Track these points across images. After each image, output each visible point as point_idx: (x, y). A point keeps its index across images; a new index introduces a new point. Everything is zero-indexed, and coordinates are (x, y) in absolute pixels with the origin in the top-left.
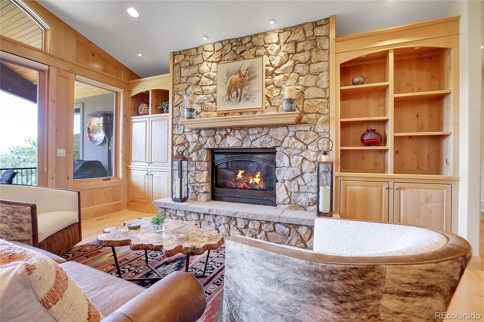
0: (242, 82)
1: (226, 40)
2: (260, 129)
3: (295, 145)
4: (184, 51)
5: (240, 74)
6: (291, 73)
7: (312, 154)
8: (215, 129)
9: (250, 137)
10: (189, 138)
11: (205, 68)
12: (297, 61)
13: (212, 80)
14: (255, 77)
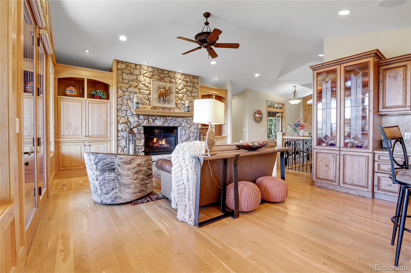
0: (166, 93)
1: (155, 67)
2: (172, 117)
3: (187, 126)
4: (126, 62)
5: (165, 89)
6: (185, 94)
7: (193, 129)
8: (149, 115)
9: (168, 121)
11: (141, 78)
12: (188, 90)
13: (146, 87)
14: (172, 93)
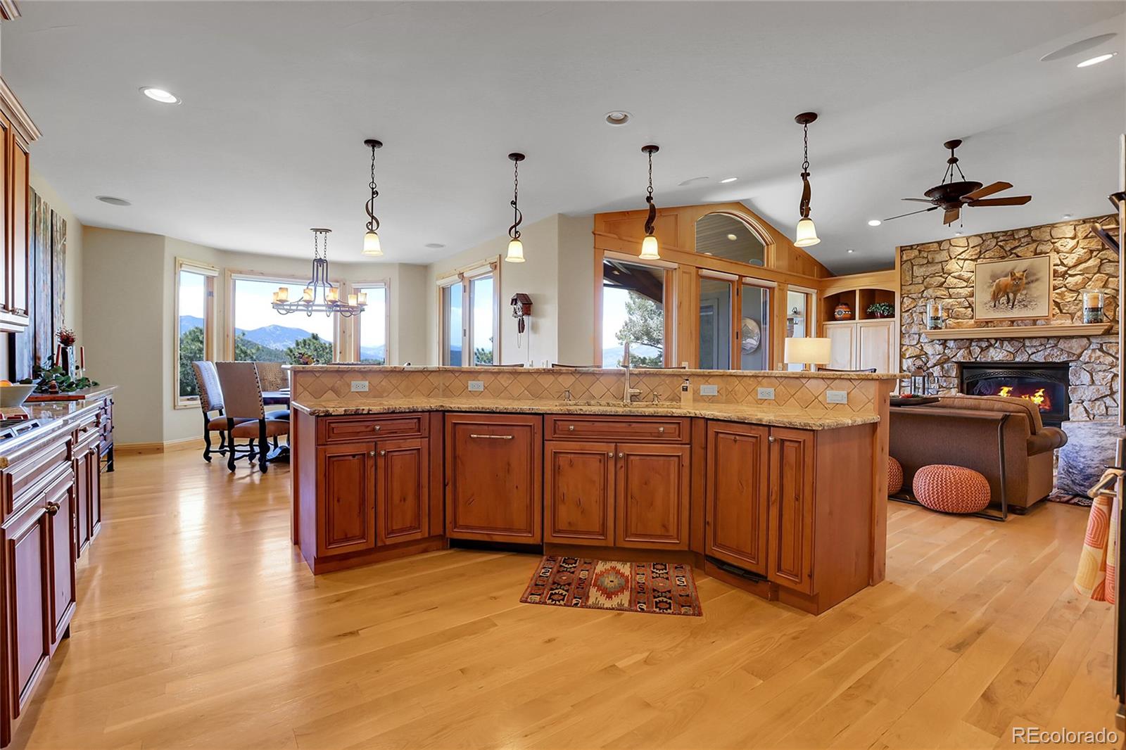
0: (1017, 285)
1: (987, 234)
2: (1043, 340)
4: (918, 245)
5: (1012, 276)
6: (1095, 274)
8: (971, 340)
9: (1027, 349)
10: (929, 349)
11: (953, 266)
12: (1105, 259)
13: (965, 281)
14: (1037, 280)
